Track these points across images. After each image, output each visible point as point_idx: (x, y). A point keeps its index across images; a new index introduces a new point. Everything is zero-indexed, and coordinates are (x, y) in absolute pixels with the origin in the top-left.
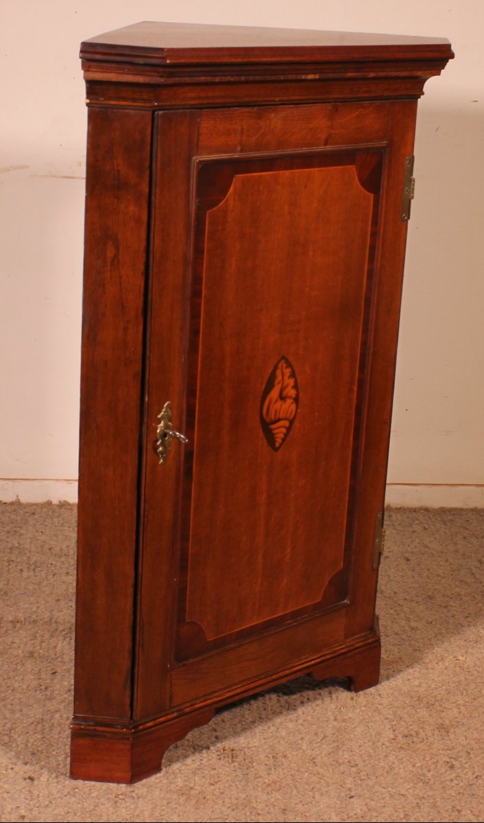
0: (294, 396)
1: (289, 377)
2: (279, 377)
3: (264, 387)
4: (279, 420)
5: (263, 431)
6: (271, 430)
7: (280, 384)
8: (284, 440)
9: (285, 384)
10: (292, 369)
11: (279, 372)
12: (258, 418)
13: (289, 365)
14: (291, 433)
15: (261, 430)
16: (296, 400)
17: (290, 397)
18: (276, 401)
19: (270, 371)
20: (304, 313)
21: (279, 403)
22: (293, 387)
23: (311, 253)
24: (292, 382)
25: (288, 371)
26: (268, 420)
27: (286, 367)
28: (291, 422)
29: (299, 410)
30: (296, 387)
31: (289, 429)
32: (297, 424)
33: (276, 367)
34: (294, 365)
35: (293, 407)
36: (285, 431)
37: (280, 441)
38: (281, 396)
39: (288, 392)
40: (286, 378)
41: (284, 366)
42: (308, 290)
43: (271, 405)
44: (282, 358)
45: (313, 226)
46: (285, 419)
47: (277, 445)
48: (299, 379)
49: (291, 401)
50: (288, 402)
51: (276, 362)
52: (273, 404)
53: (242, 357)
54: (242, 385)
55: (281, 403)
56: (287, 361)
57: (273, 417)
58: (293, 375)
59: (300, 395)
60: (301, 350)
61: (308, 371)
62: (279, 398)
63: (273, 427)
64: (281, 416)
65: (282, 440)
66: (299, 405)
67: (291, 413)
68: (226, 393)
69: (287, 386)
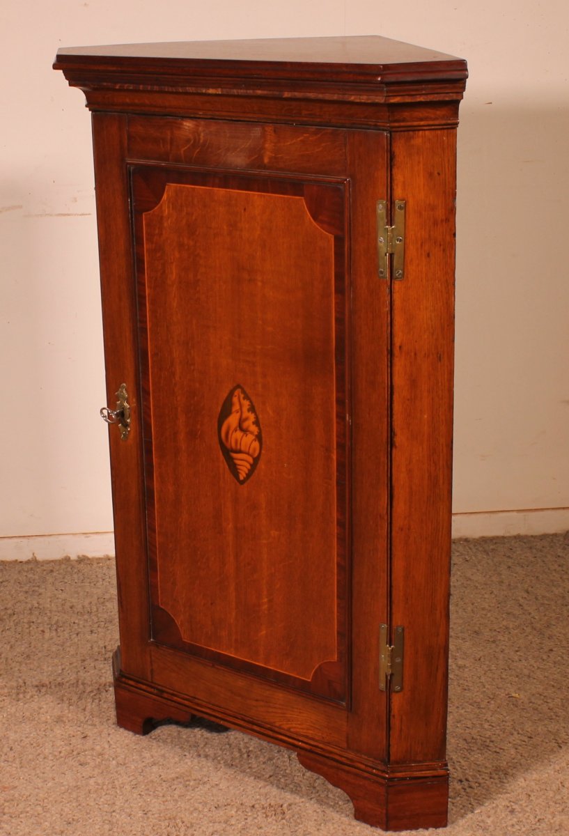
0: (256, 433)
1: (248, 411)
2: (236, 407)
3: (220, 409)
4: (240, 452)
5: (223, 455)
6: (232, 459)
7: (239, 415)
8: (248, 476)
9: (244, 416)
10: (251, 402)
11: (235, 400)
12: (216, 440)
13: (247, 397)
14: (256, 472)
15: (221, 454)
16: (259, 438)
17: (252, 433)
18: (236, 431)
19: (225, 395)
20: (259, 347)
21: (239, 434)
22: (253, 423)
23: (259, 284)
24: (252, 417)
25: (246, 403)
26: (228, 446)
27: (244, 398)
28: (256, 460)
29: (263, 452)
30: (257, 423)
31: (254, 466)
32: (262, 465)
33: (231, 394)
34: (253, 399)
35: (256, 444)
36: (249, 467)
37: (245, 475)
38: (240, 427)
39: (249, 426)
40: (245, 409)
41: (242, 396)
42: (260, 322)
43: (230, 432)
44: (238, 386)
45: (258, 254)
46: (248, 454)
47: (241, 478)
48: (260, 417)
49: (254, 437)
50: (250, 437)
51: (232, 388)
52: (233, 432)
53: (192, 368)
54: (196, 398)
55: (242, 434)
56: (244, 392)
57: (233, 445)
58: (252, 409)
59: (263, 435)
60: (260, 385)
61: (271, 413)
62: (238, 428)
63: (235, 455)
64: (243, 449)
65: (247, 474)
66: (263, 446)
67: (255, 450)
68: (179, 398)
69: (247, 419)
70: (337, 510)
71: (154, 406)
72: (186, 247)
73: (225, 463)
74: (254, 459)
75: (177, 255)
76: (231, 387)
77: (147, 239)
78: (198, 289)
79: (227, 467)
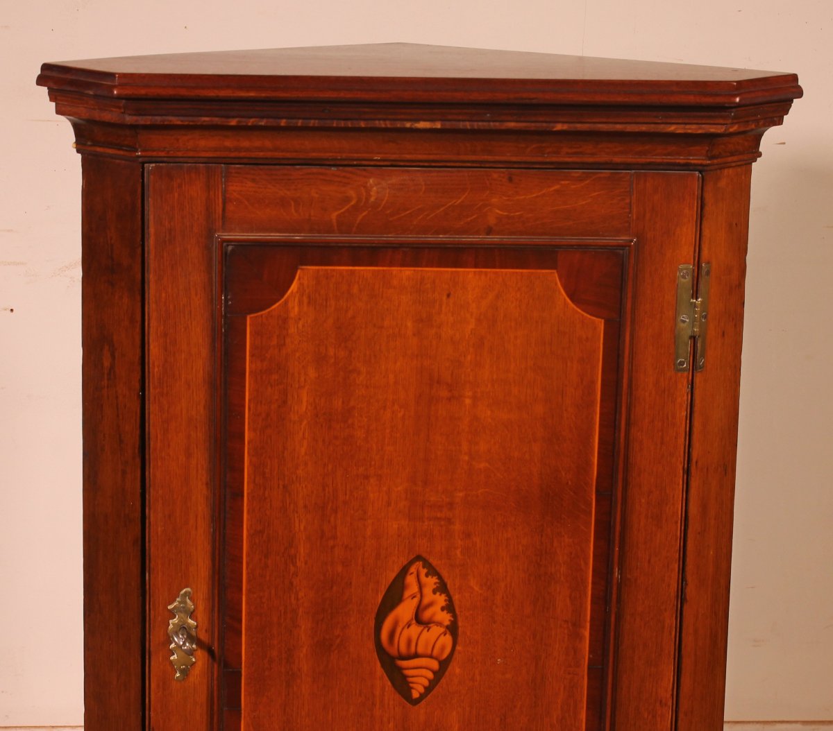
0: (447, 623)
1: (434, 592)
2: (414, 588)
3: (380, 600)
4: (416, 656)
5: (383, 666)
6: (400, 669)
7: (416, 600)
8: (428, 690)
9: (426, 601)
10: (440, 577)
11: (411, 579)
12: (371, 645)
13: (432, 571)
14: (443, 681)
15: (379, 664)
16: (453, 629)
17: (439, 624)
18: (409, 625)
19: (392, 575)
20: (461, 494)
21: (415, 630)
22: (443, 609)
23: (468, 401)
24: (441, 600)
25: (431, 582)
26: (393, 651)
27: (427, 575)
28: (444, 664)
29: (458, 648)
30: (449, 607)
31: (438, 675)
32: (455, 669)
33: (404, 571)
34: (445, 574)
35: (447, 640)
36: (430, 675)
37: (422, 690)
38: (418, 619)
39: (434, 615)
40: (428, 591)
41: (423, 571)
42: (466, 458)
43: (399, 630)
44: (418, 558)
45: (469, 358)
46: (431, 656)
47: (415, 695)
48: (456, 598)
49: (442, 630)
50: (436, 630)
51: (405, 563)
52: (403, 629)
53: (331, 543)
54: (335, 588)
55: (420, 629)
56: (427, 564)
57: (403, 649)
58: (442, 588)
59: (460, 624)
60: (458, 552)
61: (476, 588)
62: (414, 621)
63: (404, 663)
64: (420, 650)
65: (425, 688)
66: (460, 639)
67: (443, 648)
68: (301, 594)
69: (431, 604)
70: (588, 708)
71: (248, 614)
72: (333, 360)
73: (386, 678)
74: (441, 663)
75: (312, 373)
76: (403, 561)
77: (252, 355)
78: (350, 421)
79: (389, 683)
